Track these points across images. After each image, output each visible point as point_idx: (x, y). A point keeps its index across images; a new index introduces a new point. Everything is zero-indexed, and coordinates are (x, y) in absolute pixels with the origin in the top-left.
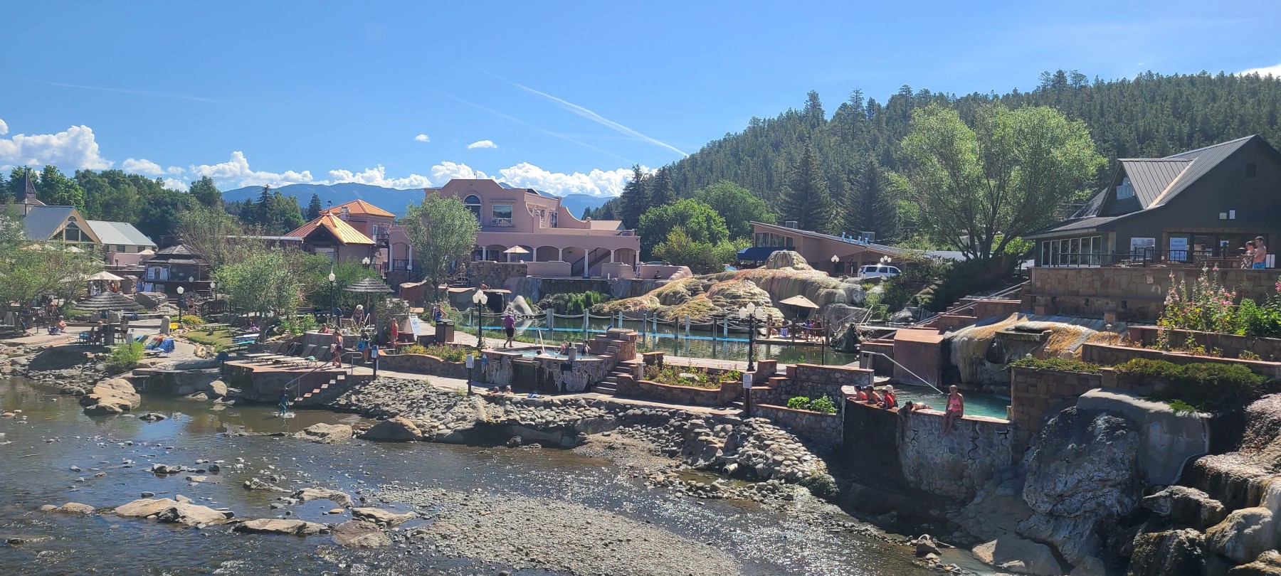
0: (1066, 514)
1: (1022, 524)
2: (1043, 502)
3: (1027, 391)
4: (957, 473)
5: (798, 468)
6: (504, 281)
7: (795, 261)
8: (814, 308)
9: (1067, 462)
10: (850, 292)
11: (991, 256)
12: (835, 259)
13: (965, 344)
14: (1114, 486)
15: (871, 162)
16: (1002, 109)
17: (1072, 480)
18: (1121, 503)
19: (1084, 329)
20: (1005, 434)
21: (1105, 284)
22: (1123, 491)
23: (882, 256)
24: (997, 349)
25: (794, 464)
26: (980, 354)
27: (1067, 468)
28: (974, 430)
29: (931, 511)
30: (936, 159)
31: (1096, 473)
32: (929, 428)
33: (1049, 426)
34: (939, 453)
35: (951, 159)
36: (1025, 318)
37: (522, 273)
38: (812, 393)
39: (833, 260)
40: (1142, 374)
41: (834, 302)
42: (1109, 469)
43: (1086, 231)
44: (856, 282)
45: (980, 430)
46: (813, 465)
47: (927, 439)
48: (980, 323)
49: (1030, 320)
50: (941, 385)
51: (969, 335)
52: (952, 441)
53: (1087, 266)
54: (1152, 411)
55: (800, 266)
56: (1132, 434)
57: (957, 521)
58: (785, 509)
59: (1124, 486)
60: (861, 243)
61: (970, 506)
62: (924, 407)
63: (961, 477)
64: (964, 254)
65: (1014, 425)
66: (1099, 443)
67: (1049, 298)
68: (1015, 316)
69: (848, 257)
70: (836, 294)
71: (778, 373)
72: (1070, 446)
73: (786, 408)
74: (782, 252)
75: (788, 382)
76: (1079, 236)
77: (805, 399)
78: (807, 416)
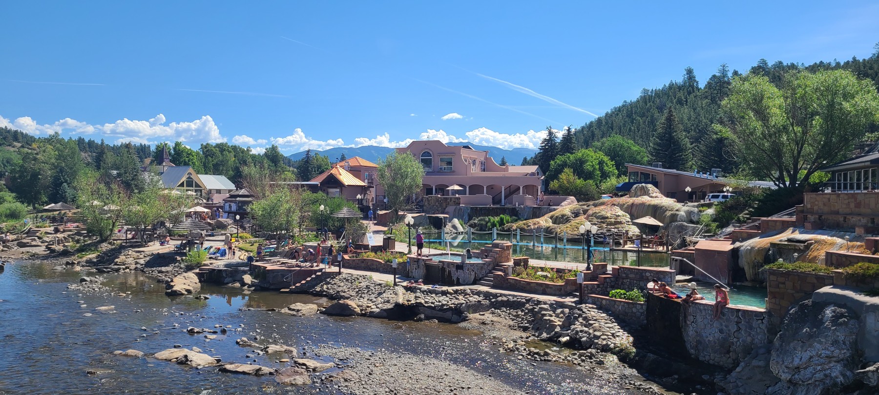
0: (800, 382)
1: (770, 389)
2: (784, 372)
3: (778, 287)
4: (725, 347)
5: (612, 341)
6: (445, 209)
7: (651, 192)
8: (659, 226)
9: (803, 342)
10: (689, 213)
11: (797, 185)
12: (688, 189)
13: (748, 252)
14: (838, 362)
17: (806, 355)
18: (844, 375)
19: (839, 241)
20: (762, 320)
21: (858, 205)
22: (845, 366)
23: (724, 186)
24: (769, 255)
25: (608, 338)
26: (760, 259)
27: (802, 347)
28: (738, 316)
29: (703, 376)
30: (753, 114)
31: (823, 351)
32: (704, 313)
33: (790, 314)
34: (712, 333)
35: (762, 115)
36: (797, 232)
37: (457, 203)
38: (630, 287)
39: (686, 190)
40: (863, 275)
41: (676, 221)
42: (833, 349)
43: (863, 164)
44: (694, 206)
45: (742, 316)
46: (624, 339)
47: (702, 323)
48: (763, 235)
49: (801, 233)
50: (731, 282)
51: (752, 245)
52: (721, 325)
53: (860, 192)
54: (868, 304)
55: (654, 195)
56: (852, 322)
57: (722, 384)
58: (594, 370)
59: (845, 362)
60: (710, 177)
61: (733, 374)
62: (702, 299)
63: (728, 352)
64: (776, 184)
65: (769, 313)
66: (826, 328)
67: (817, 216)
68: (791, 229)
69: (700, 187)
70: (678, 215)
71: (608, 272)
72: (805, 330)
73: (608, 298)
74: (640, 185)
75: (612, 279)
77: (623, 291)
78: (622, 304)
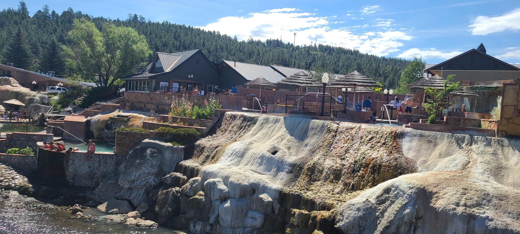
0: (135, 188)
1: (118, 194)
2: (126, 184)
3: (122, 141)
4: (91, 176)
5: (12, 182)
7: (12, 83)
8: (23, 105)
9: (136, 167)
10: (42, 98)
11: (108, 86)
12: (34, 82)
13: (96, 122)
14: (152, 175)
15: (53, 40)
16: (113, 25)
17: (137, 174)
18: (154, 181)
19: (143, 116)
20: (112, 159)
21: (151, 99)
22: (155, 176)
23: (59, 82)
24: (109, 124)
25: (10, 181)
26: (102, 126)
27: (136, 170)
28: (99, 158)
29: (79, 194)
31: (146, 171)
32: (79, 158)
33: (130, 154)
34: (84, 169)
35: (91, 43)
36: (121, 111)
38: (21, 146)
39: (33, 83)
40: (163, 133)
41: (33, 103)
42: (151, 169)
43: (145, 78)
44: (45, 94)
45: (102, 157)
46: (20, 180)
47: (78, 164)
48: (103, 113)
49: (123, 112)
50: (85, 139)
51: (98, 118)
52: (90, 164)
53: (145, 92)
54: (166, 146)
55: (15, 85)
56: (159, 155)
57: (91, 196)
59: (155, 174)
60: (48, 76)
61: (97, 190)
62: (77, 150)
63: (93, 178)
64: (96, 84)
65: (116, 155)
66: (147, 159)
67: (131, 104)
68: (117, 111)
69: (41, 82)
70: (34, 99)
71: (1, 137)
72: (137, 161)
73: (6, 154)
74: (4, 77)
75: (7, 141)
76: (142, 80)
77: (17, 149)
78: (18, 157)
